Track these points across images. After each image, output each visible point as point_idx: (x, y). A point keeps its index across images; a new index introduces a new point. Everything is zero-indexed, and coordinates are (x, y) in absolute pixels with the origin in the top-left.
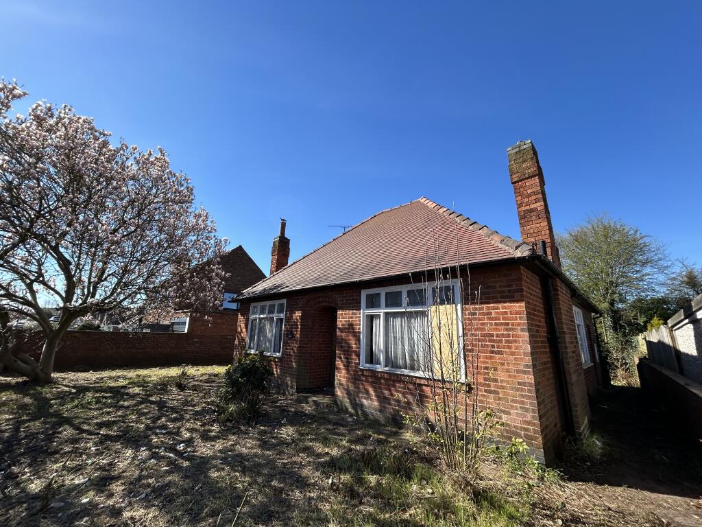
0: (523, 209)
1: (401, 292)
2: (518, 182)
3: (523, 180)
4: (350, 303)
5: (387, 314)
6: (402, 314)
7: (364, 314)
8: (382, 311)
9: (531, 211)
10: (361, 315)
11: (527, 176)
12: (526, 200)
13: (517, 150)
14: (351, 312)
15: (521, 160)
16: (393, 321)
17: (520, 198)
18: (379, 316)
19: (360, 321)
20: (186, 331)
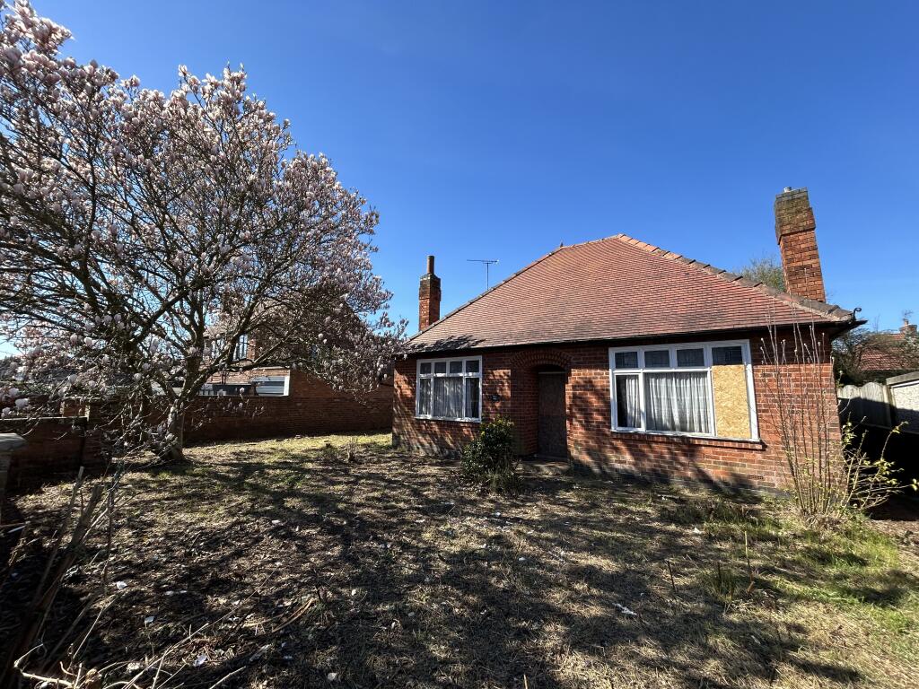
0: (794, 265)
1: (668, 351)
2: (789, 234)
3: (796, 233)
4: (590, 362)
5: (646, 375)
6: (669, 375)
7: (613, 374)
8: (641, 371)
9: (802, 267)
10: (610, 376)
11: (801, 229)
12: (799, 255)
13: (790, 198)
14: (593, 371)
15: (794, 210)
16: (656, 383)
17: (790, 253)
18: (636, 377)
19: (609, 382)
20: (286, 393)
